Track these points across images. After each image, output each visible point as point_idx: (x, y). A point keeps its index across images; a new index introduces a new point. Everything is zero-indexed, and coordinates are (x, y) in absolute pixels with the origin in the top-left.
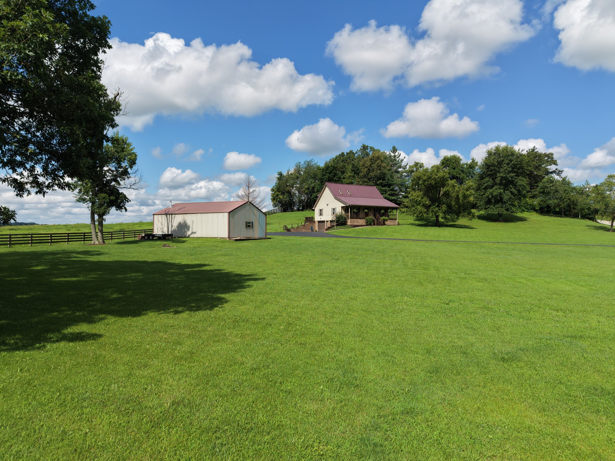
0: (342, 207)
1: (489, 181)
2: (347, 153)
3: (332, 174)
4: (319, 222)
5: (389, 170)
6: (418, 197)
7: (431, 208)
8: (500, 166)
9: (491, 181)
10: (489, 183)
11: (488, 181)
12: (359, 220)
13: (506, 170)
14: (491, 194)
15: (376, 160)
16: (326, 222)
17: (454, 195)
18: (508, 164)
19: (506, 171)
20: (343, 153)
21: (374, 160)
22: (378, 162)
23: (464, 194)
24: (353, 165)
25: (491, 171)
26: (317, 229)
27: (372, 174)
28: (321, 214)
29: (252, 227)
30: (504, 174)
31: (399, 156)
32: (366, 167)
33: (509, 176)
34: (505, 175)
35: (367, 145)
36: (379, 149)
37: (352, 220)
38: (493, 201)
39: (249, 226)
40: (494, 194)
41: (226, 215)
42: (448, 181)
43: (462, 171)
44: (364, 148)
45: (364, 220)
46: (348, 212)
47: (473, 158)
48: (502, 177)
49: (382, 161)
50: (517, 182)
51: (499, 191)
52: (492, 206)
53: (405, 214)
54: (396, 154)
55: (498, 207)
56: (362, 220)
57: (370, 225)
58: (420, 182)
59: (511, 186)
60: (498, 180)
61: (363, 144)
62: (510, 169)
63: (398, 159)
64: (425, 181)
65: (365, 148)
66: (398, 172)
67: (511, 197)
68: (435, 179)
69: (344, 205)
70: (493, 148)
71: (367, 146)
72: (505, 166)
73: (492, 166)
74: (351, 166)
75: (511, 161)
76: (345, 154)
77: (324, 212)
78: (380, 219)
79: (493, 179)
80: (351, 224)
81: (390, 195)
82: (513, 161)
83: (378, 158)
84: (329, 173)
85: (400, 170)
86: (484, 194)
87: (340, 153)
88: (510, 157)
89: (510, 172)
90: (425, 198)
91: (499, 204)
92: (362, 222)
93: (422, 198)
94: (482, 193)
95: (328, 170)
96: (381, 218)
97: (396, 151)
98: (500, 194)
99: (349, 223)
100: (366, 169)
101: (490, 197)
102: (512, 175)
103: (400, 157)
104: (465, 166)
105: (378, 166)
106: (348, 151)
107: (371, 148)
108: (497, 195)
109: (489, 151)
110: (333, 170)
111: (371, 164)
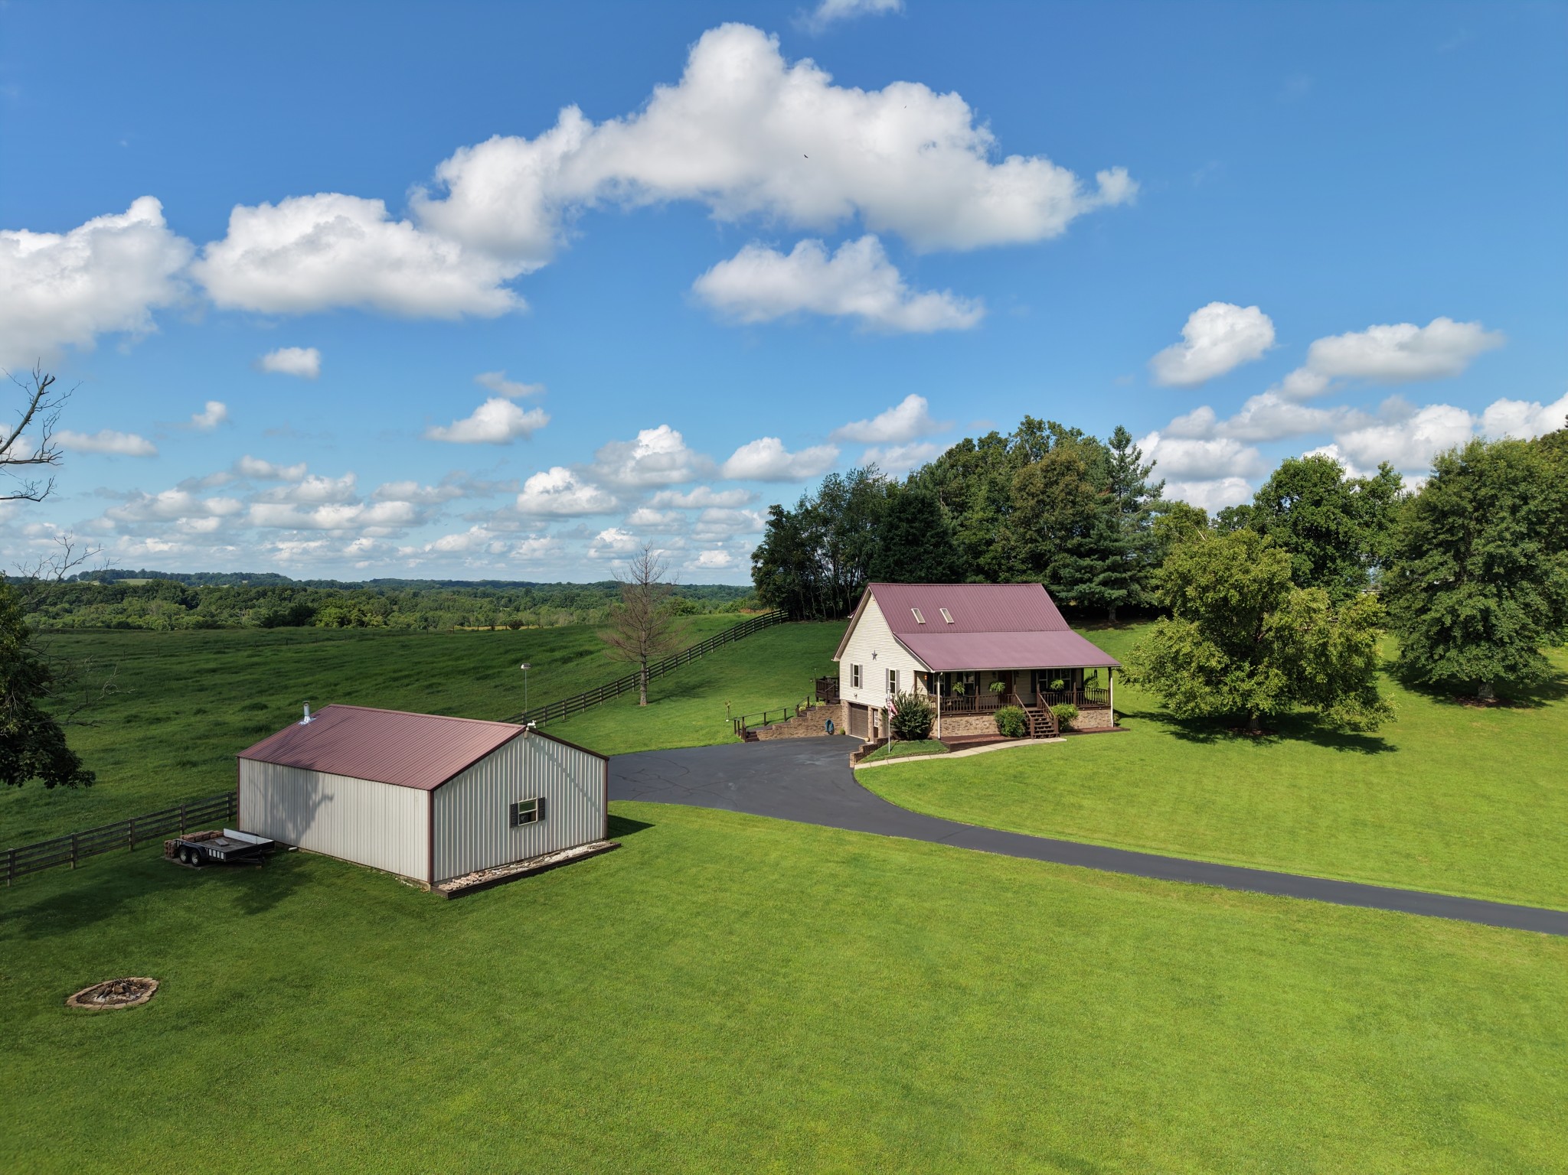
0: (916, 672)
1: (1442, 564)
2: (980, 440)
3: (917, 524)
4: (851, 704)
5: (1106, 502)
6: (1181, 639)
7: (1227, 680)
8: (1484, 516)
9: (1452, 563)
10: (1443, 573)
11: (1438, 565)
12: (972, 719)
13: (1507, 529)
14: (1453, 611)
15: (1063, 474)
16: (870, 712)
17: (1310, 640)
18: (1514, 510)
19: (1508, 535)
20: (968, 443)
21: (1056, 471)
22: (1068, 478)
23: (1348, 640)
24: (993, 483)
25: (1451, 530)
26: (845, 726)
27: (1049, 517)
28: (856, 682)
29: (542, 817)
30: (1499, 546)
31: (1137, 458)
32: (1033, 495)
33: (1516, 551)
34: (1502, 551)
35: (1037, 419)
36: (1077, 427)
37: (949, 720)
38: (1457, 633)
39: (529, 817)
40: (1465, 612)
41: (423, 796)
42: (1288, 590)
43: (1347, 509)
44: (1029, 428)
45: (992, 718)
46: (936, 693)
47: (1385, 465)
48: (1490, 555)
49: (1082, 476)
50: (1546, 573)
51: (1481, 602)
52: (1453, 653)
53: (1138, 686)
54: (1128, 451)
55: (1477, 658)
56: (986, 718)
57: (1014, 735)
58: (1190, 591)
59: (1525, 584)
60: (1475, 564)
61: (1027, 417)
62: (1523, 528)
63: (1132, 467)
64: (1205, 589)
65: (1031, 427)
66: (1135, 508)
67: (1524, 627)
68: (1238, 587)
69: (922, 669)
70: (1459, 453)
71: (1040, 423)
72: (1503, 519)
73: (1453, 513)
74: (985, 488)
75: (1525, 499)
76: (976, 442)
77: (866, 676)
78: (1048, 712)
79: (1459, 557)
80: (946, 734)
81: (1104, 583)
82: (1534, 498)
83: (1068, 469)
84: (908, 521)
85: (1140, 500)
86: (1424, 610)
87: (961, 441)
88: (1523, 487)
89: (1522, 537)
90: (1209, 647)
91: (1478, 646)
92: (983, 724)
93: (1198, 644)
94: (1419, 605)
95: (904, 511)
96: (1052, 709)
97: (1128, 441)
98: (1486, 613)
99: (936, 732)
100: (1032, 502)
101: (1448, 621)
102: (1531, 546)
103: (1141, 462)
104: (1357, 488)
105: (1069, 493)
106: (984, 436)
107: (1053, 427)
108: (1474, 617)
109: (1443, 460)
110: (920, 511)
111: (1046, 485)
